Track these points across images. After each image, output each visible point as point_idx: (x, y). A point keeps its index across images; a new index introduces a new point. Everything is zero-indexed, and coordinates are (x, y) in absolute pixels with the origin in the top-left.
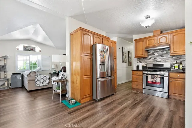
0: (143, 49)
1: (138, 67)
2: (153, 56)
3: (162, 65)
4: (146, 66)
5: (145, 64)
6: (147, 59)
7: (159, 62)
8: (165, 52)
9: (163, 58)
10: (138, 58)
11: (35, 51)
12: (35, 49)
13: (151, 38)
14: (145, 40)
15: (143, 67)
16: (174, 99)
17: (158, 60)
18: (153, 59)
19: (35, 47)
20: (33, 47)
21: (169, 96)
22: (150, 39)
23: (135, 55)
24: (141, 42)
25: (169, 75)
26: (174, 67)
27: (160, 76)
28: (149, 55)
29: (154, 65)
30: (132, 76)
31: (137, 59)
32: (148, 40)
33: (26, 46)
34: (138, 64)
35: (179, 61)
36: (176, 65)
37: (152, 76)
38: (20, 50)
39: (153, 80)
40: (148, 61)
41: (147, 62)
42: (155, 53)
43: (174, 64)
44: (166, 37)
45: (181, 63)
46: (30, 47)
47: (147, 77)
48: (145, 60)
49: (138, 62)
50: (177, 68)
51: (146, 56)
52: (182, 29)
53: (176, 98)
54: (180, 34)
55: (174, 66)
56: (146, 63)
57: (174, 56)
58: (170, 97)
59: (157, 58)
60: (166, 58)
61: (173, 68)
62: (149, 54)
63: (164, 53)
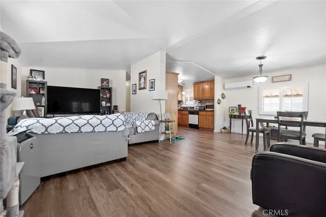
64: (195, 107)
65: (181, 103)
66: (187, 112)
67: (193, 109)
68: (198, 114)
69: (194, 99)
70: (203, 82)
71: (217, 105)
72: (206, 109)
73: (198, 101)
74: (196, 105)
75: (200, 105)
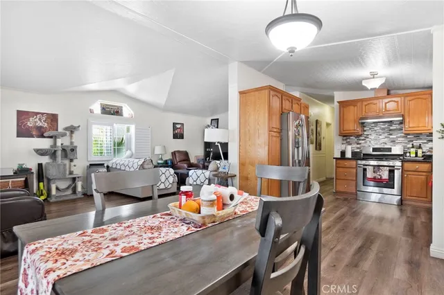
0: (355, 120)
1: (343, 153)
3: (390, 150)
4: (358, 150)
5: (358, 148)
6: (362, 138)
7: (383, 144)
8: (393, 127)
9: (391, 137)
10: (344, 136)
11: (122, 115)
12: (122, 110)
13: (371, 102)
14: (359, 104)
15: (354, 154)
16: (409, 205)
17: (382, 141)
18: (372, 139)
19: (122, 107)
20: (118, 107)
21: (401, 200)
22: (369, 102)
23: (340, 131)
24: (352, 107)
25: (402, 166)
26: (410, 153)
27: (388, 168)
28: (365, 131)
29: (374, 150)
30: (336, 169)
31: (341, 138)
32: (365, 103)
33: (106, 105)
34: (343, 147)
35: (416, 143)
36: (413, 150)
37: (374, 169)
38: (95, 112)
39: (375, 175)
40: (363, 142)
41: (360, 144)
43: (408, 148)
44: (397, 102)
45: (420, 147)
46: (112, 106)
47: (365, 170)
48: (358, 140)
49: (343, 144)
50: (413, 155)
51: (360, 133)
52: (427, 91)
53: (413, 203)
54: (418, 98)
55: (408, 151)
56: (358, 146)
57: (409, 134)
58: (404, 202)
59: (380, 137)
60: (395, 137)
61: (408, 154)
62: (365, 129)
63: (391, 128)
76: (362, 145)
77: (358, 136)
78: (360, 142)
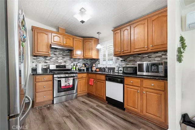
2: (54, 56)
5: (45, 66)
6: (48, 59)
7: (60, 63)
9: (64, 59)
10: (35, 56)
13: (57, 35)
15: (43, 70)
17: (59, 61)
18: (54, 60)
27: (73, 78)
29: (57, 66)
31: (32, 57)
37: (65, 79)
39: (66, 84)
40: (49, 61)
41: (47, 63)
42: (56, 53)
44: (70, 39)
45: (77, 65)
48: (45, 60)
59: (59, 59)
60: (66, 59)
61: (73, 69)
63: (64, 54)
64: (116, 69)
65: (97, 62)
66: (103, 77)
67: (114, 71)
68: (122, 82)
69: (115, 55)
70: (130, 23)
71: (177, 63)
72: (138, 73)
73: (121, 59)
74: (117, 64)
75: (124, 64)
76: (48, 63)
77: (45, 57)
78: (47, 61)
